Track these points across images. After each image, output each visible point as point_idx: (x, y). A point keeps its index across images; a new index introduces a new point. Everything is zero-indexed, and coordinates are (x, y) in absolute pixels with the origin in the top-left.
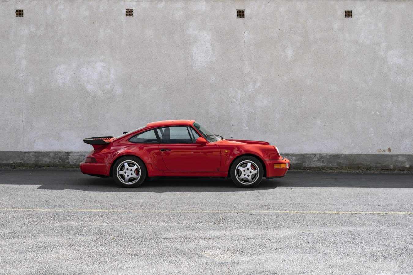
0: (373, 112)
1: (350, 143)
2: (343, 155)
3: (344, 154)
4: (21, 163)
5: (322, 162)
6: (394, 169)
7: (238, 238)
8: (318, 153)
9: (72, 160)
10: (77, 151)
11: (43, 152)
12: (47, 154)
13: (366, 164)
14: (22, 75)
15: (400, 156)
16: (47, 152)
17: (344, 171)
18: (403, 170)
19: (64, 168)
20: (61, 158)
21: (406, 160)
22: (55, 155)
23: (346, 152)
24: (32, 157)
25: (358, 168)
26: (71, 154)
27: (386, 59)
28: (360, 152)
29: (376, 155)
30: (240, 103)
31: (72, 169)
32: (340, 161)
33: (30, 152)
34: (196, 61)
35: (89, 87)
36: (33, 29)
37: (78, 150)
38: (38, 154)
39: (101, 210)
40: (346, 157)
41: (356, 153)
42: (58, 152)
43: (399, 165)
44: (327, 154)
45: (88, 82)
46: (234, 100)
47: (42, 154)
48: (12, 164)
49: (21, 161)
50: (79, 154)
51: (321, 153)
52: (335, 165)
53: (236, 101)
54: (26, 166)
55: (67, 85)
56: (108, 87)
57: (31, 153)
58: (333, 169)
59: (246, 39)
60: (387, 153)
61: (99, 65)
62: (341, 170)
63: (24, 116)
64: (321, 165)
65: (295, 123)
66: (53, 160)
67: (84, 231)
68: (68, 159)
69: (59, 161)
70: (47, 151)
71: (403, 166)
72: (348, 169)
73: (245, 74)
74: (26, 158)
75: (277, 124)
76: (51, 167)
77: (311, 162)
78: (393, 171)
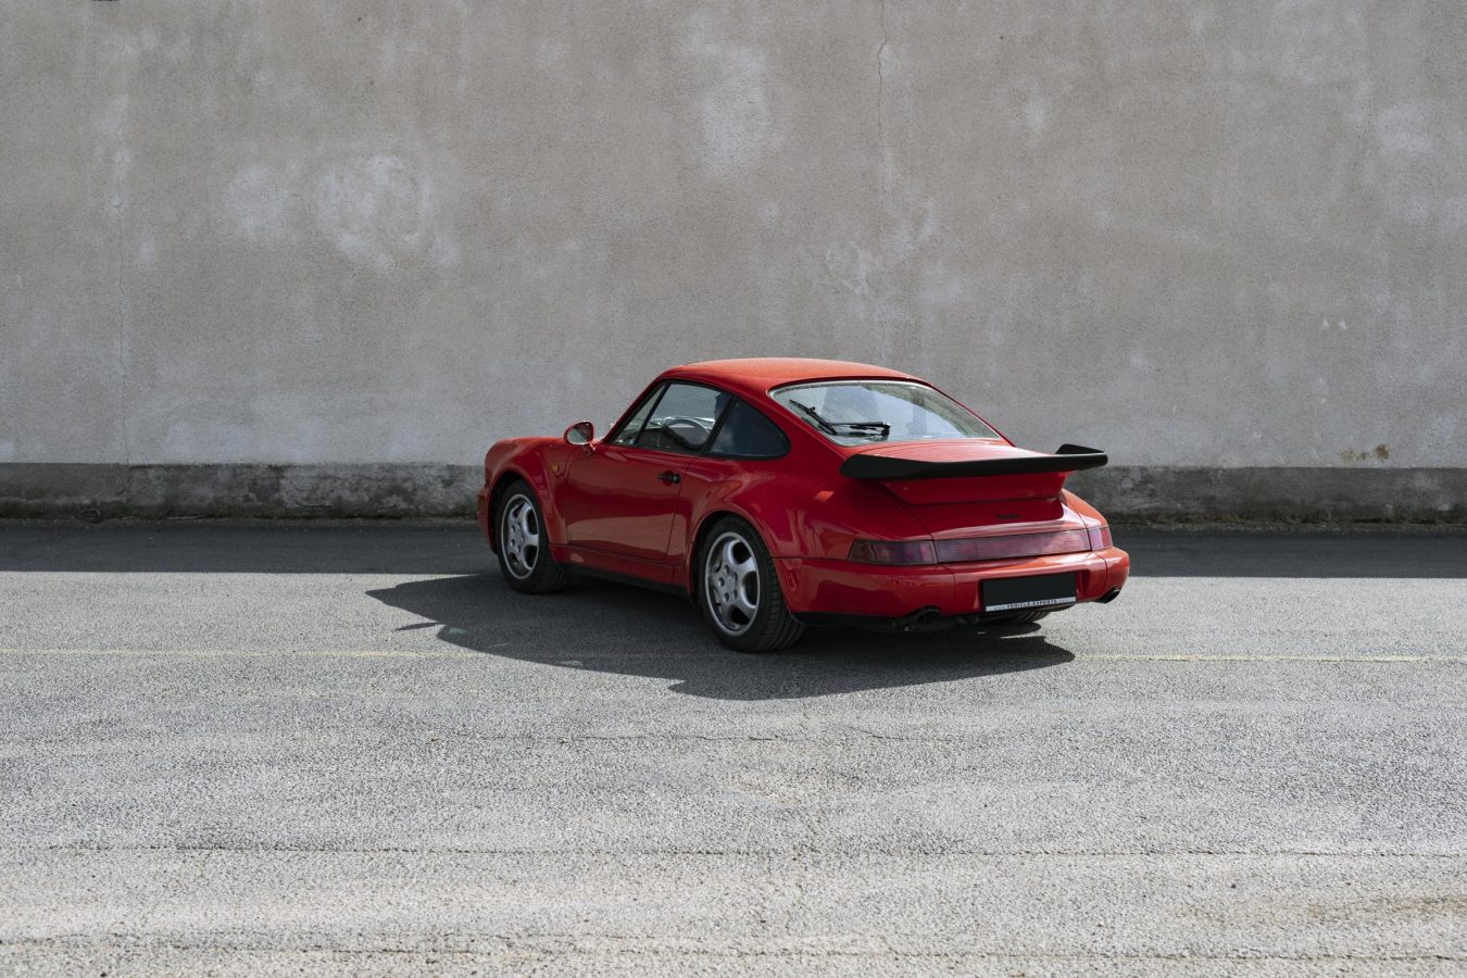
0: (1326, 324)
1: (1247, 430)
2: (1220, 472)
3: (1225, 466)
4: (119, 502)
5: (1150, 495)
6: (1399, 518)
7: (844, 738)
8: (1136, 463)
9: (291, 493)
10: (308, 462)
11: (195, 466)
12: (207, 472)
13: (1302, 501)
14: (116, 201)
15: (1419, 475)
16: (208, 466)
17: (1224, 527)
18: (1432, 522)
19: (267, 521)
20: (253, 486)
21: (1439, 488)
22: (235, 476)
23: (1235, 461)
24: (156, 482)
25: (1275, 516)
26: (288, 474)
27: (1373, 137)
28: (1281, 461)
29: (1335, 472)
30: (867, 292)
31: (292, 523)
32: (1212, 493)
33: (150, 467)
34: (714, 149)
35: (348, 242)
36: (150, 41)
37: (314, 460)
38: (176, 473)
39: (393, 654)
40: (1233, 477)
41: (1266, 466)
42: (242, 465)
43: (1415, 503)
44: (1166, 469)
45: (344, 225)
46: (845, 283)
47: (190, 473)
48: (88, 507)
49: (117, 499)
50: (314, 473)
51: (1148, 465)
52: (1195, 507)
53: (851, 287)
54: (137, 516)
55: (272, 235)
56: (412, 240)
57: (152, 471)
58: (1188, 521)
59: (885, 73)
60: (1375, 463)
61: (381, 167)
62: (1213, 524)
63: (125, 344)
64: (1147, 506)
65: (1057, 362)
66: (226, 493)
67: (338, 716)
68: (278, 490)
69: (247, 499)
70: (207, 463)
71: (1431, 510)
72: (1239, 520)
73: (884, 192)
74: (134, 489)
75: (995, 364)
76: (221, 517)
77: (1110, 496)
78: (1394, 525)
